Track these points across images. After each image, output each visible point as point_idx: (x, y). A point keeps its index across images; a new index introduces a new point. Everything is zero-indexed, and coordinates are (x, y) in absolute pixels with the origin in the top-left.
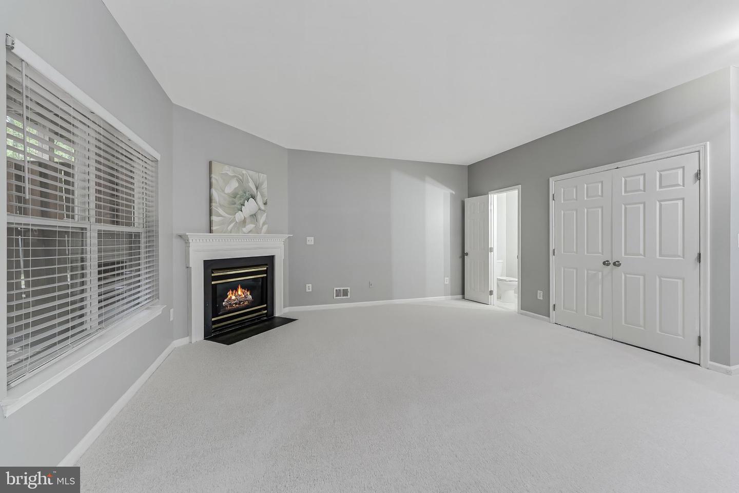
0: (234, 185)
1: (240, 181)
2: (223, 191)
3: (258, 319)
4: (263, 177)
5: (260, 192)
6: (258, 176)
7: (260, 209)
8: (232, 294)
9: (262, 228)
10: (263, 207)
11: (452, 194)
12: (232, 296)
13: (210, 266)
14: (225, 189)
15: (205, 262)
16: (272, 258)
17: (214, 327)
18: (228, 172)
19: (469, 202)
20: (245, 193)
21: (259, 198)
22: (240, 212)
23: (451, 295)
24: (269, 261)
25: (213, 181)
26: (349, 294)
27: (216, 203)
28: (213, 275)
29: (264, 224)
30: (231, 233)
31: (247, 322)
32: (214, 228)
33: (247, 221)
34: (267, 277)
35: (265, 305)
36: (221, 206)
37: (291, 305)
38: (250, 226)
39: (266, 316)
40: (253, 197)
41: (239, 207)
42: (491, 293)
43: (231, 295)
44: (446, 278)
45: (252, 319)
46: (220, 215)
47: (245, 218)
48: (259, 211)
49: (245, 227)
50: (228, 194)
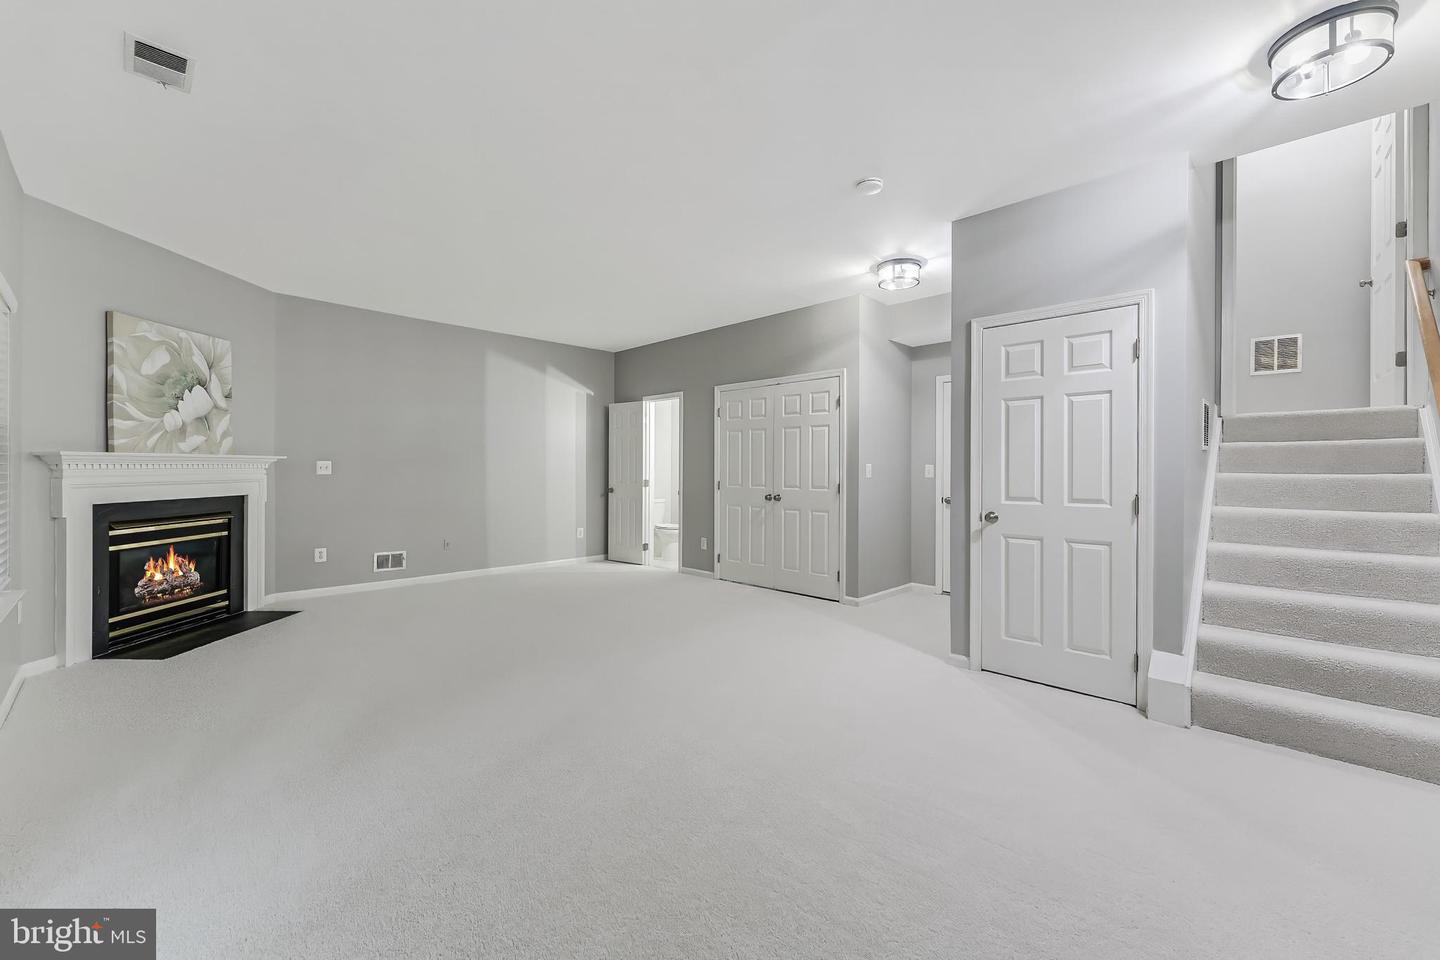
0: (161, 359)
1: (174, 353)
2: (138, 371)
3: (209, 618)
4: (223, 345)
5: (216, 375)
6: (213, 342)
7: (216, 407)
8: (155, 567)
9: (221, 442)
10: (222, 403)
11: (588, 395)
12: (155, 574)
13: (106, 516)
14: (140, 368)
15: (96, 507)
16: (240, 501)
17: (112, 634)
18: (149, 335)
19: (616, 409)
20: (185, 375)
21: (214, 385)
22: (174, 411)
23: (588, 555)
24: (235, 506)
25: (116, 351)
26: (404, 562)
27: (121, 393)
28: (111, 533)
29: (225, 435)
30: (154, 452)
31: (186, 623)
32: (117, 441)
33: (189, 429)
34: (229, 537)
35: (225, 591)
36: (133, 399)
37: (279, 590)
38: (196, 440)
39: (228, 612)
40: (203, 384)
41: (172, 401)
42: (645, 547)
43: (152, 571)
44: (579, 529)
45: (196, 619)
46: (130, 418)
47: (183, 423)
48: (215, 411)
49: (184, 440)
50: (147, 377)
